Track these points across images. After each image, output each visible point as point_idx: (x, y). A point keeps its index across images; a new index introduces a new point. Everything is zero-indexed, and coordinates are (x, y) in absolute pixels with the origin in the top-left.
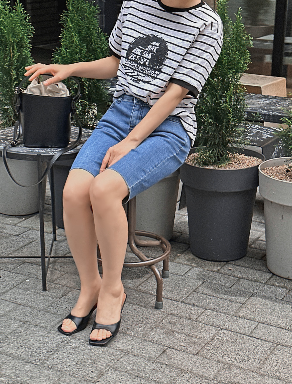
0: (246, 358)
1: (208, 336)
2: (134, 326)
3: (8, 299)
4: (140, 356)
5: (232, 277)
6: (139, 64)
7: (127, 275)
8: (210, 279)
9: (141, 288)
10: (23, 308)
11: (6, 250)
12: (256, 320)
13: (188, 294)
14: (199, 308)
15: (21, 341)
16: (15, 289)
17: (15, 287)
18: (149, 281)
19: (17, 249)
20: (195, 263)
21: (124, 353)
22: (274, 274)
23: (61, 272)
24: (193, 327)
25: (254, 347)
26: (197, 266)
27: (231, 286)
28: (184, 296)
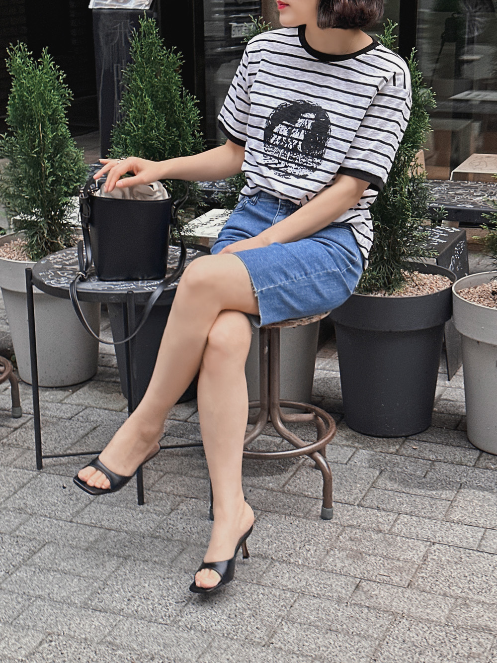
0: (485, 586)
1: (416, 557)
2: (298, 549)
3: (87, 521)
4: (322, 597)
5: (422, 460)
6: (287, 149)
7: (262, 470)
8: (389, 465)
9: (289, 487)
10: (116, 534)
11: (59, 442)
12: (480, 526)
13: (364, 492)
14: (388, 513)
15: (130, 589)
16: (93, 504)
17: (93, 501)
18: (298, 477)
19: (76, 440)
20: (358, 442)
21: (297, 594)
22: (482, 451)
23: (157, 473)
24: (390, 545)
25: (491, 569)
26: (364, 447)
27: (424, 474)
28: (360, 496)
